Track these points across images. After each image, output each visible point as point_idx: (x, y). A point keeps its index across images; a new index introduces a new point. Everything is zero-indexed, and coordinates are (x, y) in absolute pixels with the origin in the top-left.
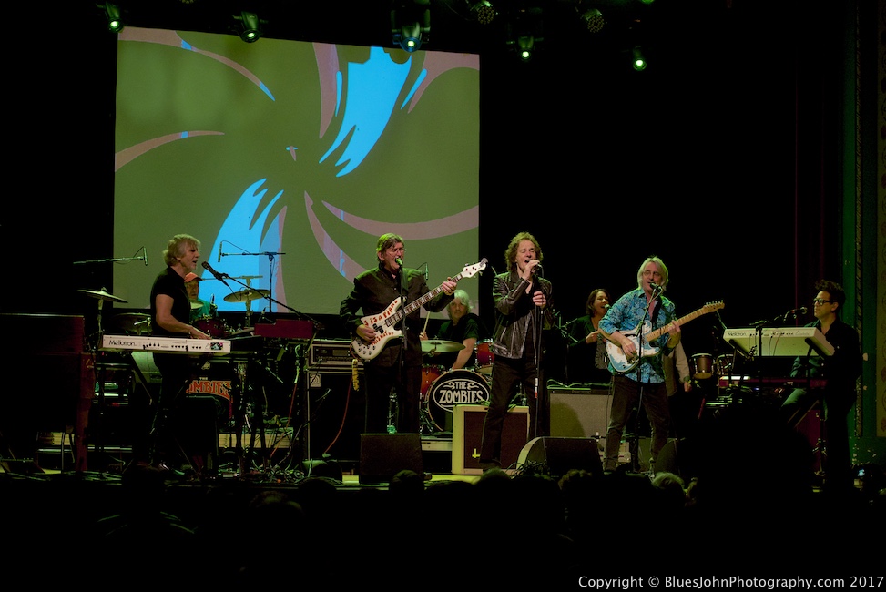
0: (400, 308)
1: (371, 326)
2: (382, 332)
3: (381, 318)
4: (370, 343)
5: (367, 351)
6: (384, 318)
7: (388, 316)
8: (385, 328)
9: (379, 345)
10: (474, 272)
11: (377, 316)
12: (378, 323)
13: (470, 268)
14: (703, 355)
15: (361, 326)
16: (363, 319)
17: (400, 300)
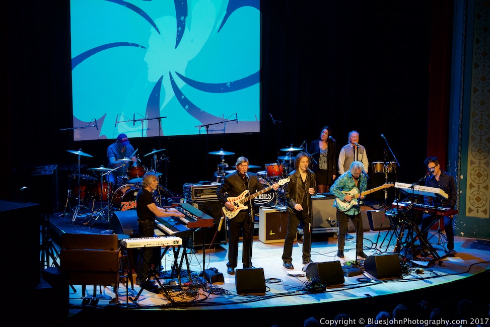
0: (247, 195)
1: (232, 203)
2: (238, 206)
3: (237, 199)
4: (232, 211)
5: (231, 215)
6: (239, 200)
7: (241, 199)
8: (239, 204)
9: (236, 212)
11: (236, 198)
12: (236, 202)
13: (282, 180)
14: (379, 163)
15: (228, 203)
16: (228, 199)
17: (247, 191)
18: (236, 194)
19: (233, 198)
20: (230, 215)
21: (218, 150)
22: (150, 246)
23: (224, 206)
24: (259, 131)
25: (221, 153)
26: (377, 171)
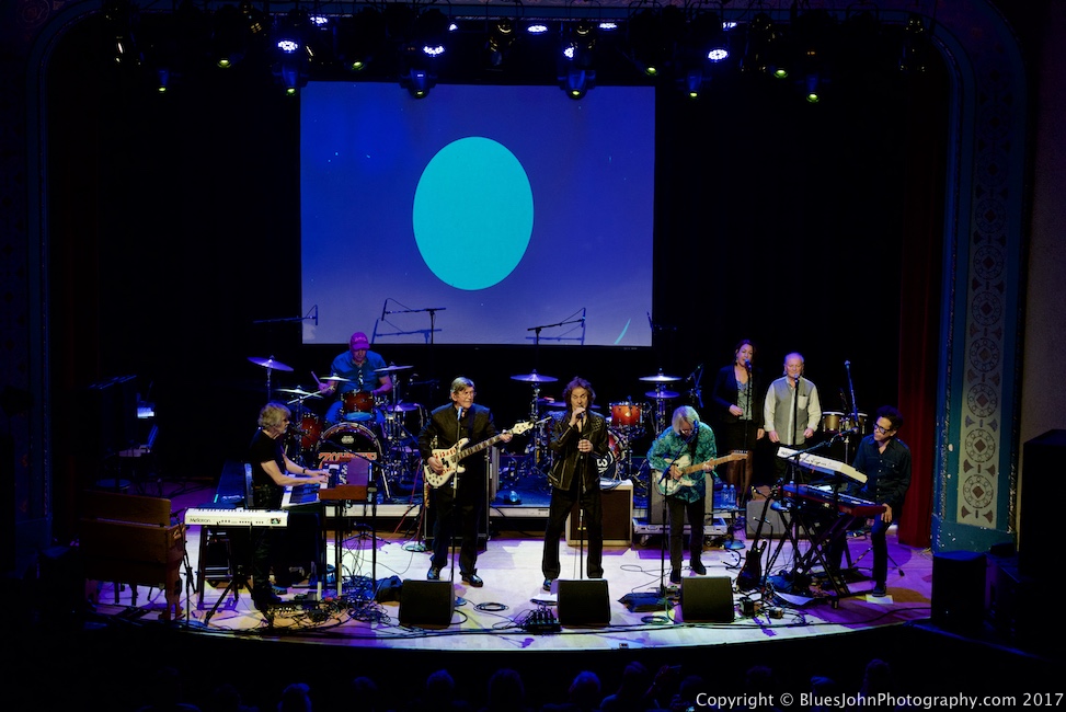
0: (464, 447)
1: (440, 459)
2: (448, 466)
3: (448, 453)
4: (438, 474)
6: (450, 455)
7: (454, 454)
8: (450, 463)
9: (445, 477)
10: (523, 430)
11: (445, 451)
12: (446, 458)
14: (833, 413)
15: (432, 459)
16: (434, 451)
17: (465, 441)
18: (446, 443)
19: (442, 451)
20: (436, 481)
21: (529, 373)
22: (227, 524)
23: (426, 463)
24: (650, 345)
25: (534, 378)
26: (828, 429)
